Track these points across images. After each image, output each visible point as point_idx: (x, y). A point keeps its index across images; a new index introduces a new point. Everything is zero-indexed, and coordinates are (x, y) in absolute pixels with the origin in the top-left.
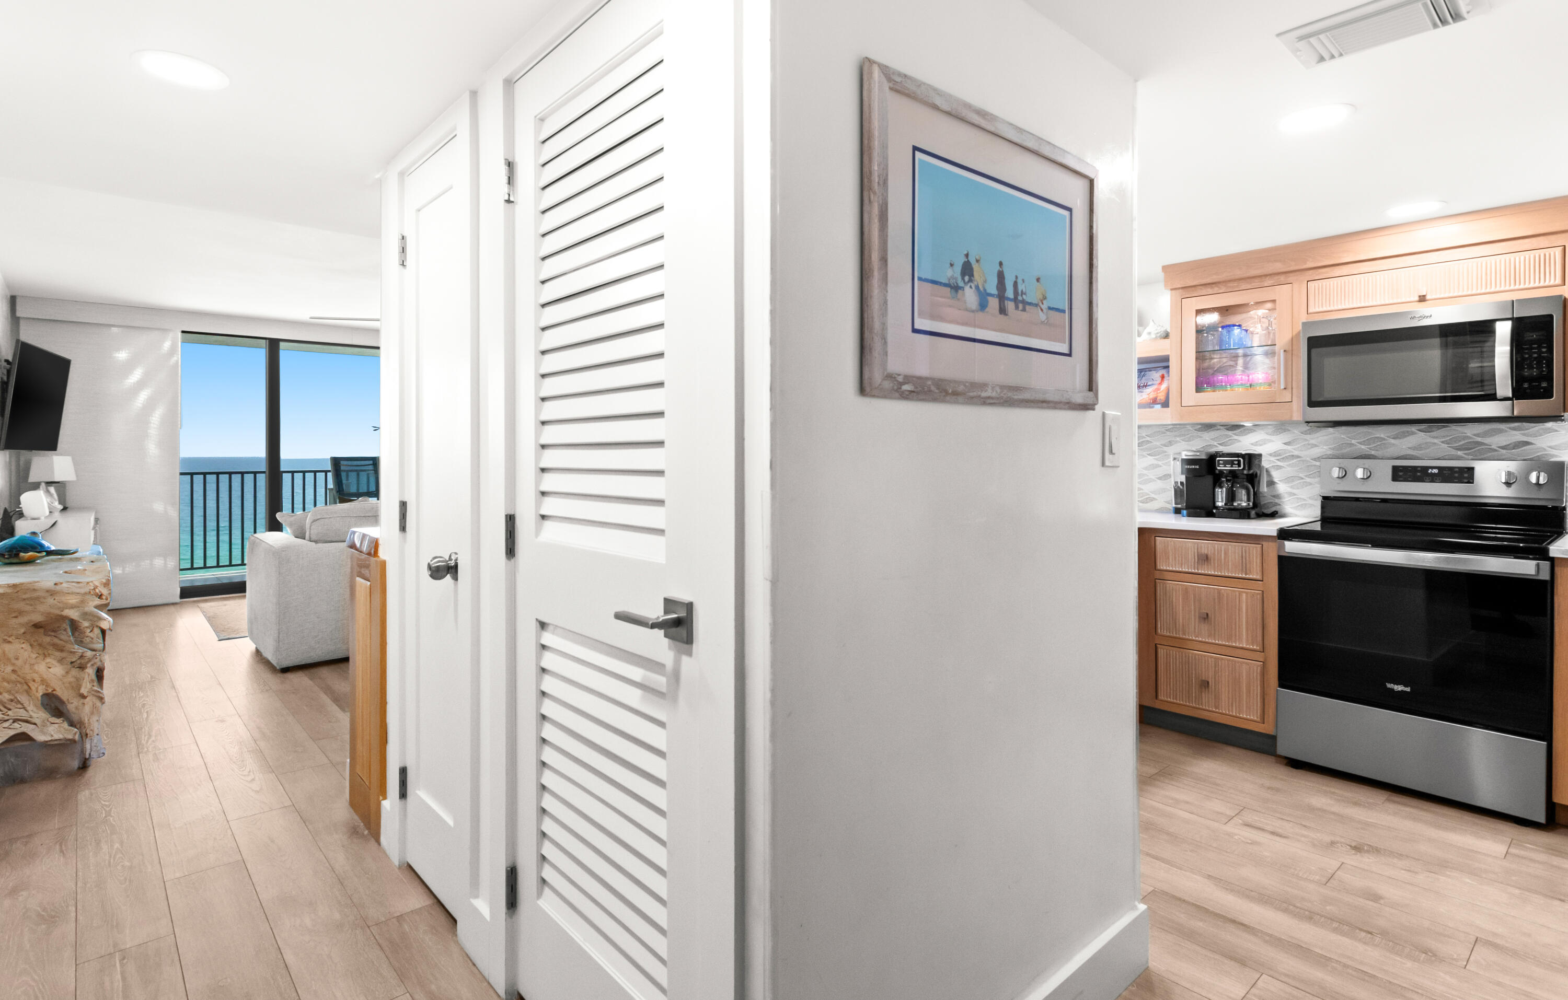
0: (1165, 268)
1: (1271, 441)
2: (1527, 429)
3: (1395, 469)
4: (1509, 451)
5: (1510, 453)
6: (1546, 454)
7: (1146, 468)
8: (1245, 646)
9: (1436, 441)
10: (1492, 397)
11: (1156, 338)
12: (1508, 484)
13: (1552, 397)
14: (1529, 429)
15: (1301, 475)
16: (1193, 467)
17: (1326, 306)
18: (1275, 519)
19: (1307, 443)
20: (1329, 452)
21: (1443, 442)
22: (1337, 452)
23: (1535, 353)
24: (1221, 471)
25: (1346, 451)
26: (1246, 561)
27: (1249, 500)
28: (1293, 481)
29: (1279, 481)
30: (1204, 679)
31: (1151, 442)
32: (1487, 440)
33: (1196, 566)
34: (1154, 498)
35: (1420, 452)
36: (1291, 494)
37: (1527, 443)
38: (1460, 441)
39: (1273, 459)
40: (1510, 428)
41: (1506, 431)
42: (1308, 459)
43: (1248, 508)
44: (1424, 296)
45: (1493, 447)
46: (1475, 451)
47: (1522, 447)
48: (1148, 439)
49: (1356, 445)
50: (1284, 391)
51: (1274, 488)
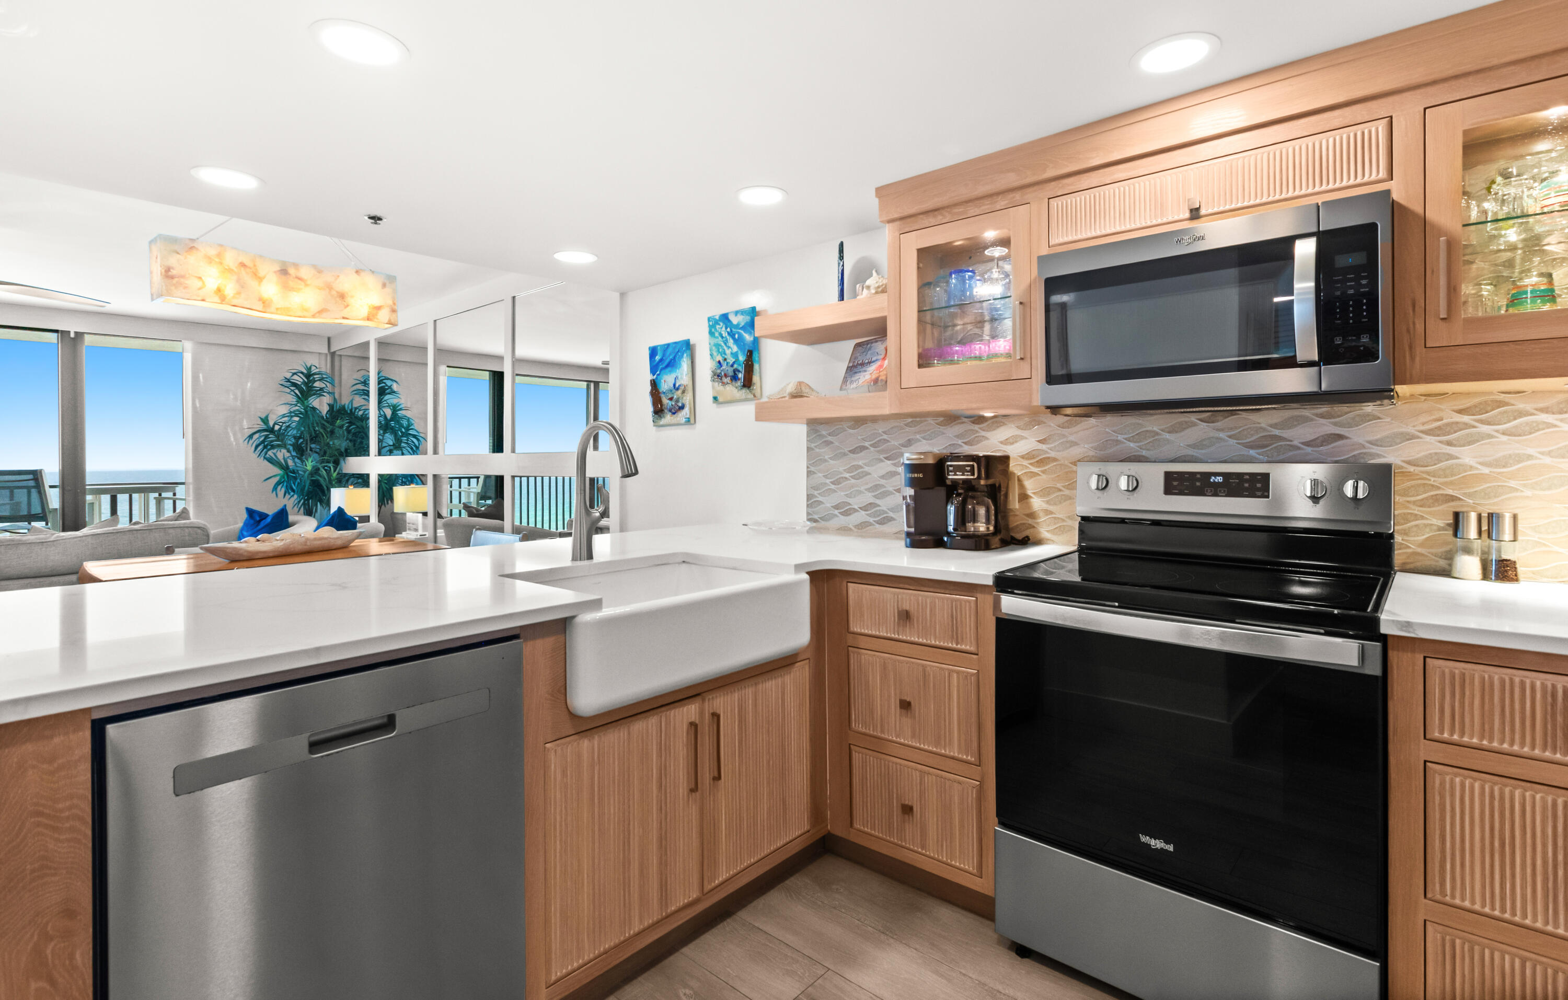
0: (881, 191)
1: (1023, 438)
2: (1339, 416)
3: (1168, 476)
4: (1315, 449)
5: (1316, 451)
6: (1365, 454)
7: (883, 477)
8: (956, 755)
9: (1222, 435)
10: (1290, 362)
11: (877, 293)
12: (1315, 499)
13: (1378, 358)
14: (1342, 416)
15: (1059, 485)
16: (916, 475)
17: (1072, 235)
18: (1027, 547)
19: (1065, 440)
20: (1091, 453)
21: (1230, 437)
22: (1102, 452)
23: (1351, 287)
24: (954, 481)
25: (1111, 451)
26: (956, 623)
27: (988, 521)
28: (1049, 494)
29: (1034, 493)
30: (907, 803)
31: (888, 441)
32: (1286, 434)
33: (896, 629)
34: (892, 518)
35: (1203, 451)
36: (1048, 512)
37: (1340, 437)
38: (1252, 435)
39: (1025, 463)
40: (1317, 415)
41: (1312, 420)
42: (1066, 462)
43: (988, 535)
44: (1198, 209)
45: (1296, 443)
46: (1272, 449)
47: (1332, 442)
48: (885, 437)
49: (1123, 443)
50: (1022, 362)
51: (1028, 503)
